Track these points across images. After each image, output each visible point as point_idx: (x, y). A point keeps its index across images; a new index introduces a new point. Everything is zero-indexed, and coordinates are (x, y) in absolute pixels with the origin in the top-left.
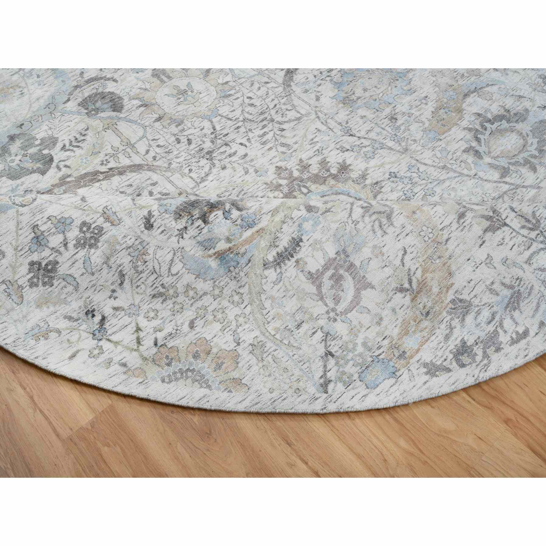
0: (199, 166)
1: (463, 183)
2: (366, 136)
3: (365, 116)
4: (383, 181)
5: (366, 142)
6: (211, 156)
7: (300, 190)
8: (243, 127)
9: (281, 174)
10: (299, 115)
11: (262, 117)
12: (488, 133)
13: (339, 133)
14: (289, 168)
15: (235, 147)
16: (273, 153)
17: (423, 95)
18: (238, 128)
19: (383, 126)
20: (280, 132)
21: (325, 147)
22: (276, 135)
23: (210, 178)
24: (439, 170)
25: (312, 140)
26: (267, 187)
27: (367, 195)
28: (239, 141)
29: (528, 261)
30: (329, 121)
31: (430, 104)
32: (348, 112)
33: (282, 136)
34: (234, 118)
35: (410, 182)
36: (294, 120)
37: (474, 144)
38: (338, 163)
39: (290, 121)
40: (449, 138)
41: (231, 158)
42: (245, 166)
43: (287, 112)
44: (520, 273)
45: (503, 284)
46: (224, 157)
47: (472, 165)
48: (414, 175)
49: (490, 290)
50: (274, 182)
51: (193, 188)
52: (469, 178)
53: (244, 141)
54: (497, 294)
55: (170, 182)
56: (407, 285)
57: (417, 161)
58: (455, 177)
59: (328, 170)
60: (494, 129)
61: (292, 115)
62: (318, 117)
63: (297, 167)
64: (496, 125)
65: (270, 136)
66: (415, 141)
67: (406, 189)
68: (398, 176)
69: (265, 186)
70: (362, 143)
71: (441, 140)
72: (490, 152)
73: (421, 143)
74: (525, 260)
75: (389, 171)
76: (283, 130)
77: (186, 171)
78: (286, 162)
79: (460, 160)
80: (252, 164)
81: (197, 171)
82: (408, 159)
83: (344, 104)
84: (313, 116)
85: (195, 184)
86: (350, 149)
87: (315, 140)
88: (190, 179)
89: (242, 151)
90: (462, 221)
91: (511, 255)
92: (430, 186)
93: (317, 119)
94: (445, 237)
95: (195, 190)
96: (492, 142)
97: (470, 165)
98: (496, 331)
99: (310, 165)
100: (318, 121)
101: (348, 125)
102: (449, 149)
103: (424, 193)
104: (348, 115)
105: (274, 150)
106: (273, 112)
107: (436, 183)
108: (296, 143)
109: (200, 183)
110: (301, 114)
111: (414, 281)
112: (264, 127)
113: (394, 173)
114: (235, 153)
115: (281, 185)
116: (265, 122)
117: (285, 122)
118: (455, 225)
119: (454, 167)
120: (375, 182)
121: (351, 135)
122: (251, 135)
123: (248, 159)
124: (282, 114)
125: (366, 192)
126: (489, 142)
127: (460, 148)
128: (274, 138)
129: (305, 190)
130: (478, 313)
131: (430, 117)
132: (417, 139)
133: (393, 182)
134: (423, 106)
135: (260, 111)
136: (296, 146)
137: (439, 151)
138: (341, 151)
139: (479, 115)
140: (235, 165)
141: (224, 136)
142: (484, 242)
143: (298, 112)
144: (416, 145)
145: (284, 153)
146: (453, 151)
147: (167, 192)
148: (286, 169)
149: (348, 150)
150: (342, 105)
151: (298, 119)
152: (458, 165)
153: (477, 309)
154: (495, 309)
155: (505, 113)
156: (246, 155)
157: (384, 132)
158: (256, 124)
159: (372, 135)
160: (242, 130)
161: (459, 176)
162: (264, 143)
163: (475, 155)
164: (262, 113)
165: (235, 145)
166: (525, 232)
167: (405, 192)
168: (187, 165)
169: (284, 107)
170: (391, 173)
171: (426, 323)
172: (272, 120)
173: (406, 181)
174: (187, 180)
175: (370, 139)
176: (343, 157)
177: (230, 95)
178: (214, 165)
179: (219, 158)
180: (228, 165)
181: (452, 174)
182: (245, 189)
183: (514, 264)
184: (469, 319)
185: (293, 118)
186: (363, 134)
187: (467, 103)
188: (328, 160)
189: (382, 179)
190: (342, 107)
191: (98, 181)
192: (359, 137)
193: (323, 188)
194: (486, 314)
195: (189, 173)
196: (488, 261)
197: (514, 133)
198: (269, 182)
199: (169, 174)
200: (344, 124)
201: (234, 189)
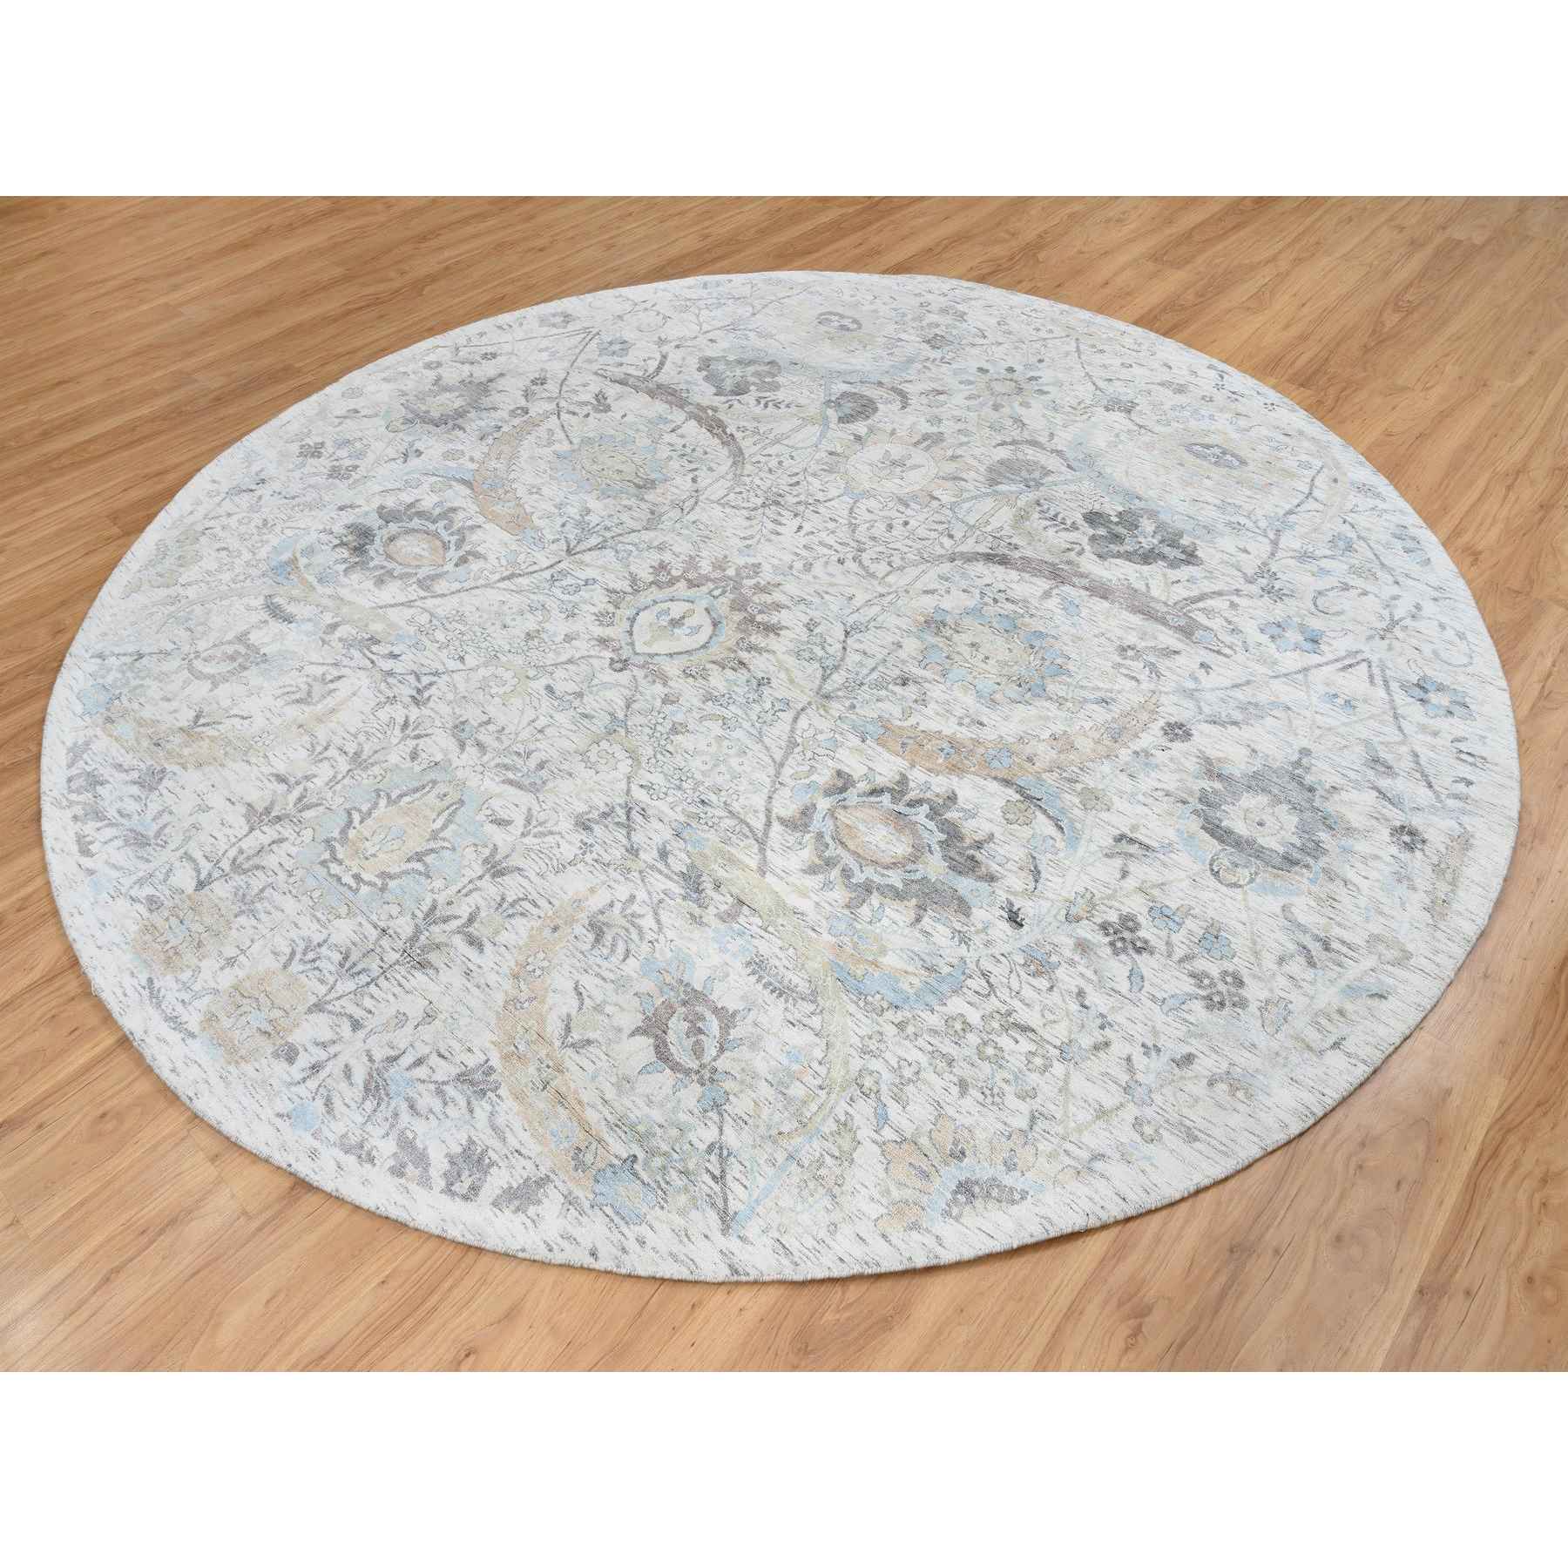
29: (187, 856)
44: (172, 846)
45: (165, 826)
49: (163, 811)
54: (154, 820)
56: (202, 721)
74: (190, 851)
90: (272, 779)
91: (203, 837)
94: (253, 760)
98: (105, 818)
111: (204, 729)
118: (267, 770)
130: (138, 799)
142: (233, 803)
153: (143, 797)
154: (136, 817)
166: (232, 853)
171: (145, 743)
183: (187, 839)
184: (135, 790)
194: (131, 806)
196: (203, 807)
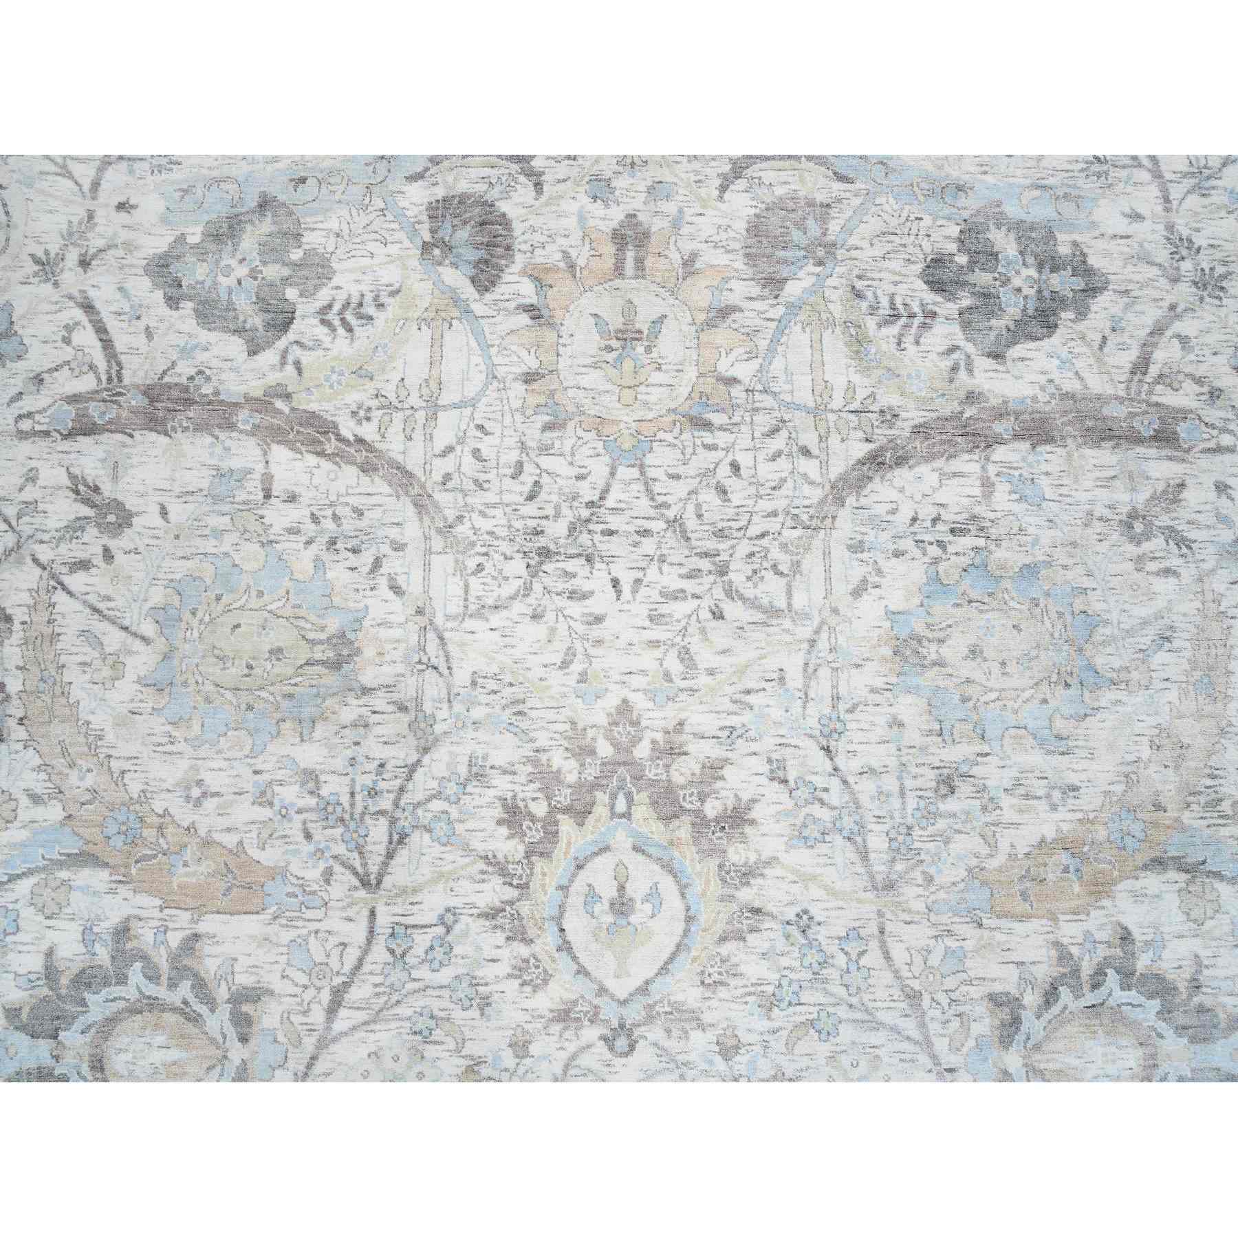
0: (501, 571)
1: (906, 1065)
2: (851, 780)
3: (901, 725)
4: (774, 917)
5: (836, 796)
6: (541, 563)
7: (614, 797)
8: (655, 539)
9: (617, 724)
10: (781, 603)
11: (711, 544)
12: (1090, 998)
13: (812, 722)
14: (644, 723)
15: (598, 581)
16: (648, 660)
17: (1074, 779)
18: (645, 533)
19: (909, 784)
20: (710, 616)
21: (752, 734)
22: (695, 616)
23: (496, 619)
24: (897, 993)
25: (748, 692)
26: (570, 733)
27: (715, 921)
28: (619, 570)
30: (824, 672)
31: (1062, 814)
32: (879, 683)
33: (703, 631)
34: (660, 499)
35: (816, 967)
36: (760, 608)
37: (1031, 999)
38: (736, 795)
39: (752, 604)
40: (999, 936)
41: (569, 603)
42: (578, 646)
43: (769, 575)
46: (560, 586)
47: (971, 1043)
48: (841, 960)
50: (591, 733)
51: (448, 617)
52: (930, 1065)
53: (626, 580)
55: (427, 566)
57: (882, 932)
58: (908, 1038)
59: (702, 798)
60: (1111, 1002)
61: (772, 589)
62: (812, 643)
63: (659, 736)
64: (1133, 996)
65: (680, 609)
66: (929, 879)
67: (793, 976)
68: (809, 932)
69: (567, 726)
70: (826, 790)
71: (980, 926)
72: (1037, 1047)
73: (933, 898)
75: (805, 905)
76: (718, 615)
77: (471, 564)
78: (650, 705)
79: (961, 1009)
80: (592, 651)
81: (488, 580)
82: (869, 910)
83: (895, 653)
84: (805, 632)
85: (461, 610)
86: (792, 784)
87: (751, 699)
88: (461, 592)
89: (602, 601)
92: (842, 1012)
93: (805, 646)
95: (449, 625)
96: (1070, 1029)
97: (967, 1036)
99: (685, 754)
100: (802, 653)
101: (849, 717)
102: (969, 963)
103: (815, 1015)
104: (873, 690)
105: (658, 653)
106: (744, 548)
107: (859, 1015)
108: (711, 672)
109: (471, 616)
110: (789, 605)
112: (694, 574)
113: (811, 918)
114: (585, 596)
115: (593, 752)
116: (705, 564)
117: (741, 597)
119: (931, 1013)
120: (756, 904)
121: (827, 750)
122: (652, 573)
123: (596, 632)
124: (755, 572)
125: (719, 913)
126: (1062, 1024)
127: (994, 980)
128: (683, 623)
129: (621, 805)
131: (1022, 850)
132: (937, 880)
133: (788, 937)
134: (1042, 806)
135: (720, 525)
136: (703, 680)
137: (947, 948)
138: (772, 771)
139: (1126, 937)
140: (562, 627)
141: (603, 533)
143: (789, 594)
144: (920, 891)
145: (667, 677)
146: (972, 974)
147: (404, 587)
148: (636, 723)
149: (785, 781)
150: (887, 651)
151: (773, 612)
152: (946, 1017)
155: (1182, 986)
156: (599, 619)
157: (896, 803)
158: (687, 552)
159: (865, 788)
160: (648, 546)
161: (916, 1043)
162: (656, 618)
163: (1003, 1025)
164: (720, 534)
165: (605, 574)
167: (785, 982)
168: (484, 550)
169: (776, 554)
170: (806, 912)
172: (722, 571)
173: (812, 958)
174: (455, 587)
175: (852, 793)
176: (761, 790)
177: (707, 425)
178: (527, 590)
179: (548, 581)
180: (550, 616)
181: (910, 1027)
182: (529, 704)
185: (765, 601)
186: (850, 766)
187: (1138, 884)
188: (726, 772)
189: (774, 911)
190: (884, 658)
191: (318, 454)
192: (835, 769)
193: (655, 830)
195: (473, 574)
197: (1140, 1052)
198: (580, 726)
199: (437, 543)
200: (842, 707)
201: (511, 685)
